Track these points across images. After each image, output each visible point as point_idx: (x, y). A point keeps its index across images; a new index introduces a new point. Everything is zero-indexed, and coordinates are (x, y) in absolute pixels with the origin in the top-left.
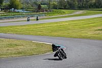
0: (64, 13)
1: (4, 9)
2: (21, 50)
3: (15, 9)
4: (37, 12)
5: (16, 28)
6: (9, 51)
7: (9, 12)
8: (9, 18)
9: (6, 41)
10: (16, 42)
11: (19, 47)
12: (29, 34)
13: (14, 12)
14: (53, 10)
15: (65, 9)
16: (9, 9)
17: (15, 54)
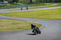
0: (46, 5)
1: (10, 2)
2: (20, 27)
3: (16, 2)
4: (30, 4)
5: (18, 14)
6: (13, 27)
7: (13, 4)
8: (13, 8)
9: (11, 21)
10: (17, 22)
11: (19, 25)
12: (25, 17)
13: (16, 4)
14: (39, 3)
15: (47, 2)
16: (13, 2)
17: (16, 29)
